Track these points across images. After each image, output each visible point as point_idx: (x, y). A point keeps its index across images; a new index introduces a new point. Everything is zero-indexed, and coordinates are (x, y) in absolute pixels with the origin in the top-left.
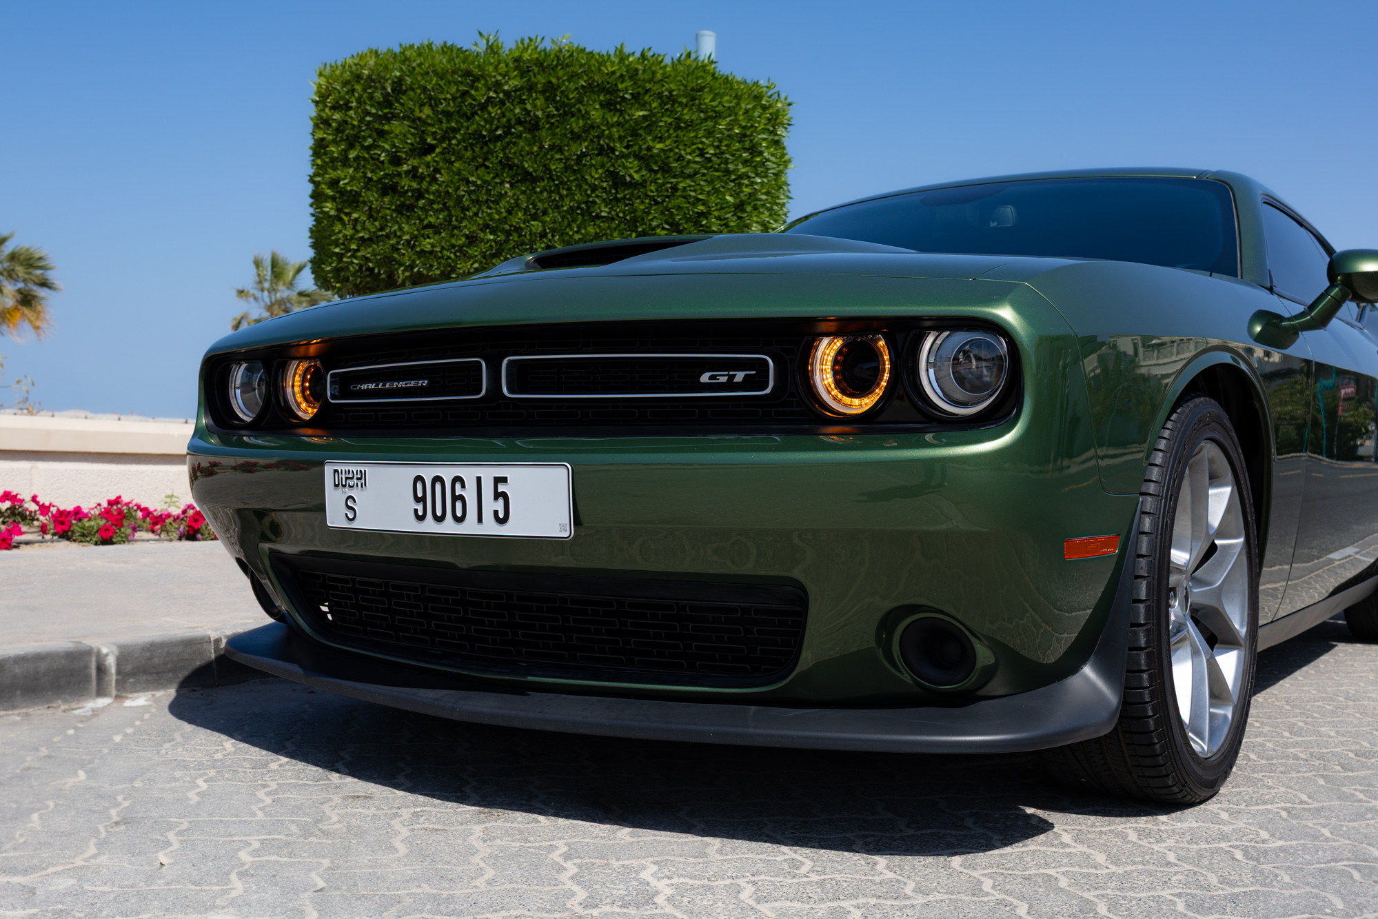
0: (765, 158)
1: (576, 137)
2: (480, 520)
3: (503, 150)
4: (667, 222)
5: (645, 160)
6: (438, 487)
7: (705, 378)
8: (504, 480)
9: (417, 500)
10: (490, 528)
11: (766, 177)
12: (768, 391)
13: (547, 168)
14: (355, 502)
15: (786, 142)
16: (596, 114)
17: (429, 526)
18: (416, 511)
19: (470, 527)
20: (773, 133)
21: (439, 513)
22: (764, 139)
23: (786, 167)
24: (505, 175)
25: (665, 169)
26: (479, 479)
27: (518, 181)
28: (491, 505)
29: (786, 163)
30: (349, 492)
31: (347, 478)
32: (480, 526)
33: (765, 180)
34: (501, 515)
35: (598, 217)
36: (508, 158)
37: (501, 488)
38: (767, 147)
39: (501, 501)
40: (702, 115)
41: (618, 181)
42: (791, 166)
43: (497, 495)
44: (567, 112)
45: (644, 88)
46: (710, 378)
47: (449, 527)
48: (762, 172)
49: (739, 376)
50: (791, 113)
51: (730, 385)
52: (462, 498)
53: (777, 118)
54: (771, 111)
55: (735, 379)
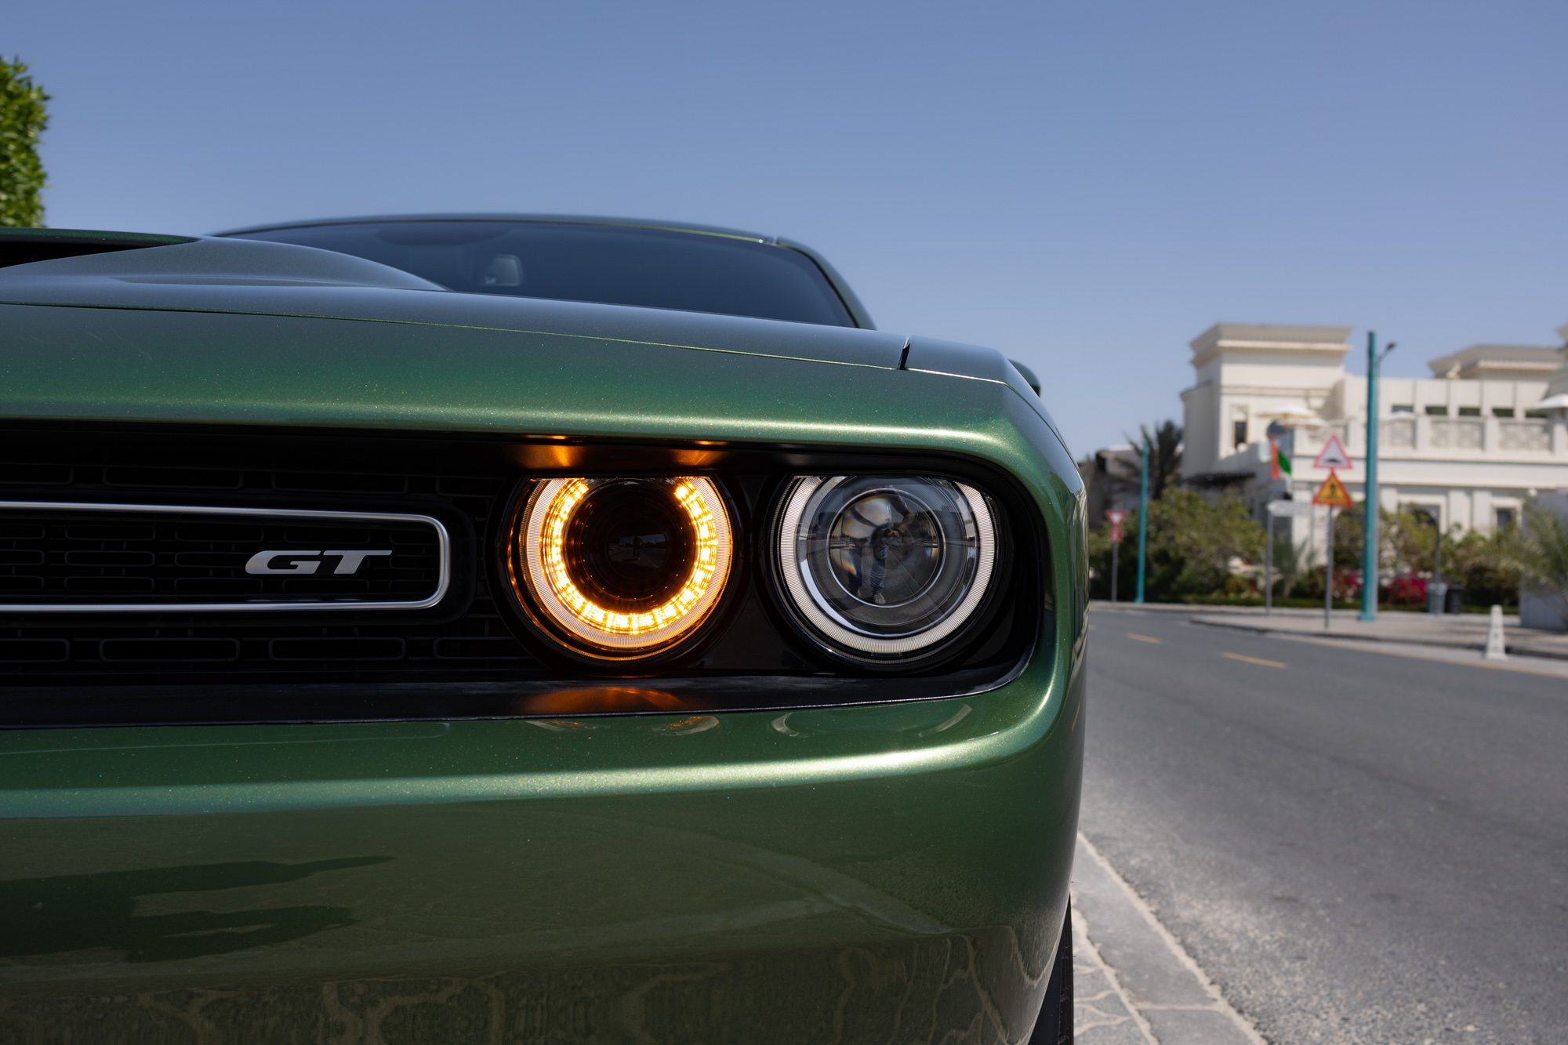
0: (12, 166)
7: (259, 563)
11: (14, 192)
12: (434, 601)
15: (40, 150)
20: (23, 133)
22: (12, 140)
23: (41, 184)
29: (41, 178)
33: (13, 198)
38: (16, 152)
42: (47, 183)
46: (274, 563)
48: (8, 186)
49: (350, 562)
50: (50, 109)
51: (326, 583)
53: (30, 113)
54: (21, 102)
55: (340, 570)
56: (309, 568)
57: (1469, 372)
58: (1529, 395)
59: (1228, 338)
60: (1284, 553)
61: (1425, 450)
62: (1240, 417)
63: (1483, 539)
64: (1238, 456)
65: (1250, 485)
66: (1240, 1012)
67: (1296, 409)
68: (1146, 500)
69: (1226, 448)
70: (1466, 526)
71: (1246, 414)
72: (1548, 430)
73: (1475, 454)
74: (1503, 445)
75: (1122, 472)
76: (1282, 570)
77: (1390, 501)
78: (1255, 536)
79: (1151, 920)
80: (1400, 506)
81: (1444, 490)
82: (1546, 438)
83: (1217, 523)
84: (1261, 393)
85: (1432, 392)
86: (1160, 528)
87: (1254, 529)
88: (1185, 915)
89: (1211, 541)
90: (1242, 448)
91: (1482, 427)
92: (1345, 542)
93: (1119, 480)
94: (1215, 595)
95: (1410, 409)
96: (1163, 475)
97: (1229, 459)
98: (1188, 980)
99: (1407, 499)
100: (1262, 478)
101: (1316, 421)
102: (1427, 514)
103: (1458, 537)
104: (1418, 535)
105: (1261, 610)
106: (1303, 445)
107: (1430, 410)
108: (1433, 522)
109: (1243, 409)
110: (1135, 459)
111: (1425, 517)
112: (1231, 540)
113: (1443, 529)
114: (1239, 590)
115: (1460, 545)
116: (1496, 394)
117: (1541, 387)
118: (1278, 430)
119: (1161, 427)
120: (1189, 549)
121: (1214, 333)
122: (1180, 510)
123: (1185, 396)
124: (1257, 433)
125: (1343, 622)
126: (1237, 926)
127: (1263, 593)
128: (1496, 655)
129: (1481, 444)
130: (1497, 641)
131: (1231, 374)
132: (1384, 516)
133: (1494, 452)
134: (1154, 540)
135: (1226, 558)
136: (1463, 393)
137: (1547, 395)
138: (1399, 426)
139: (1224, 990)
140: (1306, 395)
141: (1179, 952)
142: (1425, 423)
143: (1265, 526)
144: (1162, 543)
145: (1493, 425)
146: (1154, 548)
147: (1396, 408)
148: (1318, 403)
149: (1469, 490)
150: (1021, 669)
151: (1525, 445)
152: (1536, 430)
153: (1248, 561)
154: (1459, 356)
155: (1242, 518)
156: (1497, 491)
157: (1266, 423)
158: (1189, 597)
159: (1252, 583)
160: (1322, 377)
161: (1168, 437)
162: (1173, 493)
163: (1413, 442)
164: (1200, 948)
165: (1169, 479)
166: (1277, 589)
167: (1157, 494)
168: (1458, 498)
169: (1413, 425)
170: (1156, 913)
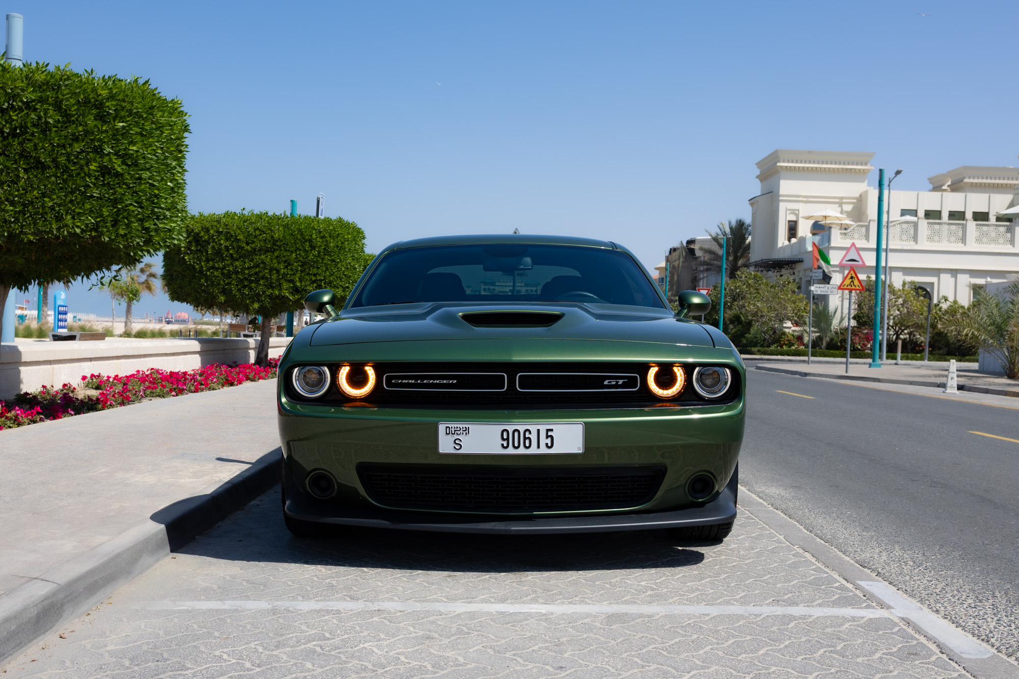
1: (76, 139)
2: (539, 447)
3: (21, 144)
4: (136, 202)
5: (124, 157)
6: (516, 434)
7: (606, 383)
8: (552, 430)
9: (503, 439)
10: (543, 450)
12: (637, 389)
13: (54, 160)
14: (461, 441)
16: (91, 122)
17: (511, 451)
18: (503, 445)
19: (533, 450)
21: (516, 445)
24: (22, 163)
25: (136, 164)
26: (538, 430)
27: (31, 168)
28: (544, 440)
30: (456, 437)
31: (455, 431)
32: (539, 450)
34: (549, 445)
35: (92, 196)
36: (24, 150)
37: (550, 433)
39: (549, 439)
40: (154, 126)
41: (105, 171)
43: (547, 437)
44: (67, 118)
45: (121, 106)
46: (608, 382)
47: (522, 451)
49: (621, 382)
52: (529, 438)
55: (619, 383)
56: (614, 383)
57: (956, 187)
58: (999, 204)
59: (784, 162)
60: (822, 317)
61: (923, 244)
62: (793, 218)
63: (963, 307)
64: (792, 246)
65: (799, 267)
66: (777, 509)
67: (832, 213)
68: (725, 279)
69: (782, 240)
70: (951, 299)
71: (797, 216)
72: (1010, 230)
73: (960, 247)
74: (979, 240)
75: (707, 257)
76: (821, 330)
77: (897, 280)
78: (802, 305)
79: (747, 491)
80: (904, 284)
81: (937, 272)
82: (1009, 235)
83: (775, 296)
84: (808, 200)
85: (931, 200)
86: (734, 300)
87: (801, 300)
88: (759, 490)
89: (770, 309)
90: (794, 240)
91: (964, 228)
92: (865, 310)
93: (705, 263)
94: (773, 348)
95: (914, 213)
96: (736, 259)
97: (783, 248)
98: (761, 504)
99: (909, 279)
100: (807, 264)
101: (848, 222)
102: (924, 290)
103: (945, 306)
104: (917, 304)
105: (805, 358)
106: (837, 239)
107: (929, 214)
108: (928, 295)
109: (795, 212)
110: (715, 247)
111: (923, 291)
112: (786, 308)
113: (935, 301)
114: (790, 344)
115: (946, 312)
116: (976, 202)
117: (1008, 198)
118: (819, 228)
119: (734, 224)
120: (755, 314)
121: (774, 157)
122: (749, 286)
123: (752, 201)
124: (804, 230)
125: (859, 368)
126: (778, 493)
127: (807, 346)
128: (952, 391)
129: (963, 240)
130: (953, 382)
131: (786, 187)
132: (893, 291)
133: (972, 246)
134: (730, 308)
135: (781, 321)
136: (952, 201)
137: (1012, 205)
138: (905, 226)
139: (772, 505)
140: (840, 202)
141: (758, 499)
142: (923, 224)
143: (808, 298)
144: (735, 310)
145: (971, 225)
146: (730, 313)
147: (904, 212)
148: (848, 208)
149: (954, 272)
150: (736, 400)
151: (995, 241)
152: (1002, 229)
153: (797, 324)
154: (949, 174)
155: (794, 292)
156: (973, 273)
157: (811, 222)
158: (753, 349)
159: (800, 338)
160: (851, 189)
161: (739, 231)
162: (742, 274)
163: (915, 239)
164: (764, 497)
165: (740, 262)
166: (816, 344)
167: (732, 275)
168: (946, 278)
169: (916, 225)
170: (748, 490)
